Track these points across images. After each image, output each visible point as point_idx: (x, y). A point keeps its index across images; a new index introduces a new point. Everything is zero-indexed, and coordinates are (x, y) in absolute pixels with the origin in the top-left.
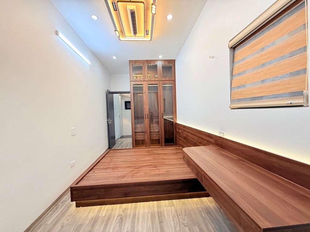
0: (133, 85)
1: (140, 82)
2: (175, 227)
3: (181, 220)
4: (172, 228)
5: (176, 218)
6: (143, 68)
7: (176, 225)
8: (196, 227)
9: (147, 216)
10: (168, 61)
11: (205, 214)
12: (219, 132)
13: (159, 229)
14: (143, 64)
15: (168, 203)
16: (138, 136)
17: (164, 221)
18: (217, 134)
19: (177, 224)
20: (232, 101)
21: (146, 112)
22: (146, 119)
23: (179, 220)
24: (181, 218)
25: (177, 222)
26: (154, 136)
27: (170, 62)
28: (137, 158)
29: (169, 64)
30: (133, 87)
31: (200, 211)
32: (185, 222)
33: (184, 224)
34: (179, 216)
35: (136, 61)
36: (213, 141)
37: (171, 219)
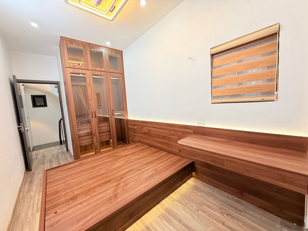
0: (71, 73)
1: (80, 70)
2: (193, 217)
3: (191, 208)
4: (191, 219)
5: (187, 209)
6: (84, 52)
7: (192, 215)
8: (204, 206)
9: (164, 224)
10: (115, 51)
11: (199, 192)
12: (198, 123)
13: (184, 228)
14: (84, 47)
15: (168, 200)
16: (83, 141)
17: (182, 218)
18: (196, 125)
19: (192, 213)
20: (213, 97)
21: (92, 109)
22: (93, 119)
23: (190, 209)
24: (189, 206)
25: (190, 211)
26: (104, 137)
27: (116, 52)
28: (106, 168)
29: (116, 55)
30: (71, 76)
31: (195, 192)
32: (195, 208)
33: (196, 210)
34: (186, 206)
35: (72, 41)
36: (192, 131)
37: (184, 212)
